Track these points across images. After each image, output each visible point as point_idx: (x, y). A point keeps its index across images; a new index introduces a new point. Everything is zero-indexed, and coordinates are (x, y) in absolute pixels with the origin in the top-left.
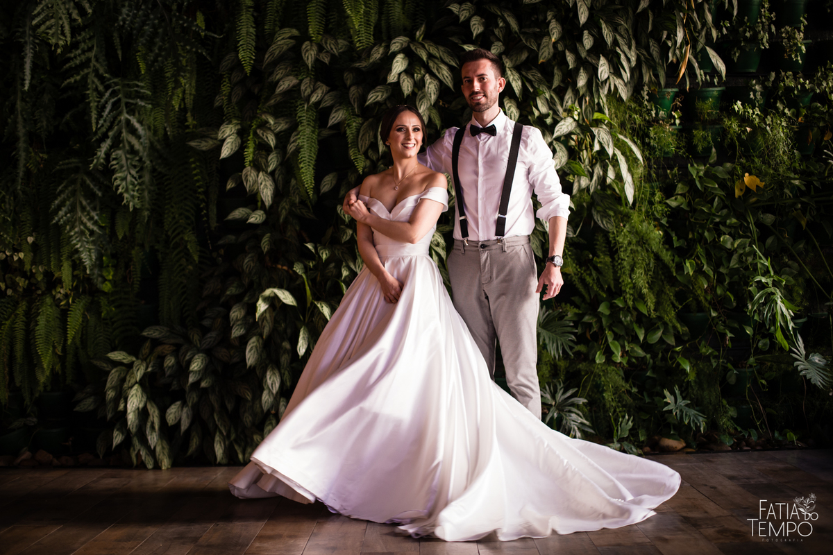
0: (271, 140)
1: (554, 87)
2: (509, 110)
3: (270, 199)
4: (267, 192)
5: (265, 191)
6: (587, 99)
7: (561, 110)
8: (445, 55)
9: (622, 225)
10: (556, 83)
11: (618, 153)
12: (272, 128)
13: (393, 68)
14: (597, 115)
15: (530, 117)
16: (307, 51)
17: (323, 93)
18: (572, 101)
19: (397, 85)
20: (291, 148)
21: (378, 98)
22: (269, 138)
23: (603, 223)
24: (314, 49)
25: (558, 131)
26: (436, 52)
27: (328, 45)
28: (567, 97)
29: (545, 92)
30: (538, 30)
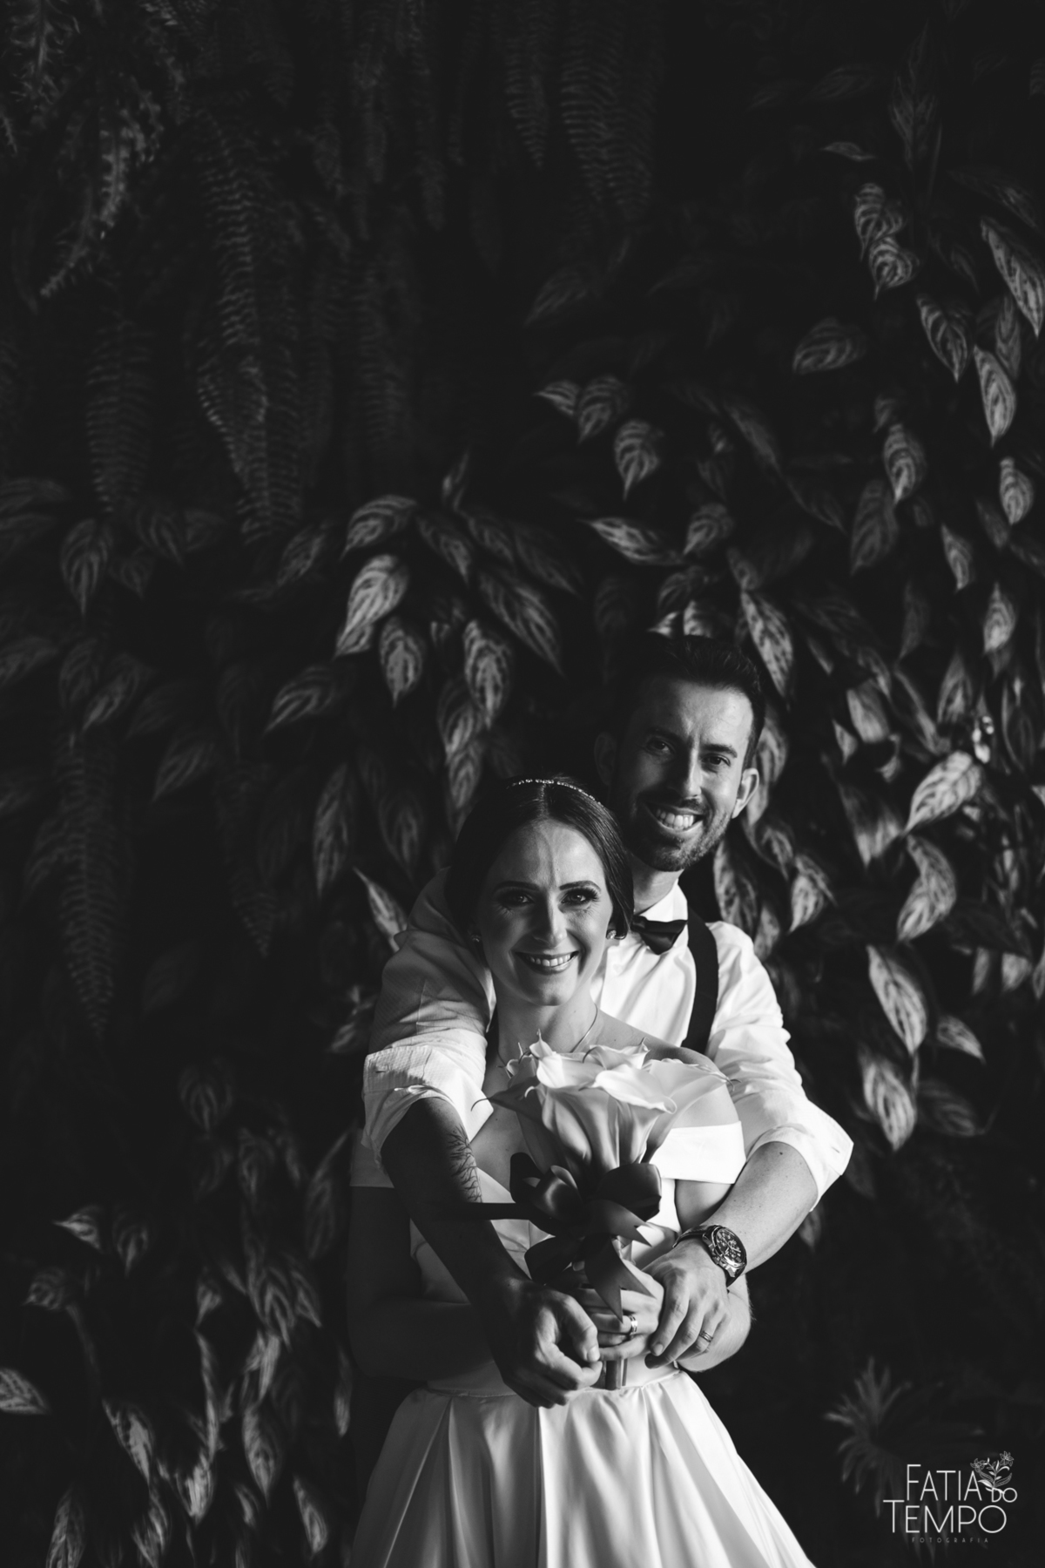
1: (903, 653)
6: (1017, 686)
7: (929, 727)
8: (535, 551)
10: (910, 641)
13: (353, 605)
15: (825, 759)
16: (79, 553)
18: (965, 696)
19: (370, 662)
20: (37, 871)
21: (309, 708)
24: (102, 544)
25: (922, 804)
26: (500, 545)
27: (152, 531)
28: (949, 683)
29: (875, 669)
30: (845, 460)
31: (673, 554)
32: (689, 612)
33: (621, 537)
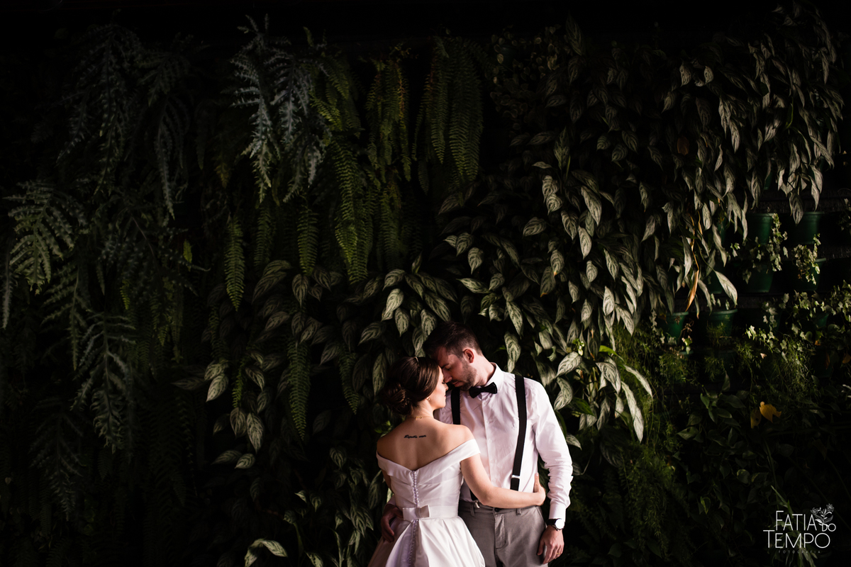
0: (260, 381)
1: (556, 321)
2: (510, 347)
3: (259, 443)
4: (256, 435)
5: (254, 434)
6: (592, 332)
7: (564, 344)
8: (442, 288)
9: (631, 462)
10: (559, 317)
11: (626, 388)
12: (261, 367)
13: (388, 305)
14: (603, 348)
15: (532, 354)
16: (298, 285)
17: (314, 330)
18: (576, 335)
19: (392, 323)
20: (282, 387)
21: (373, 336)
22: (258, 379)
23: (612, 460)
24: (305, 283)
25: (562, 368)
26: (432, 286)
27: (320, 278)
28: (571, 330)
29: (548, 326)
30: (540, 260)
31: (485, 289)
32: (491, 308)
33: (470, 284)
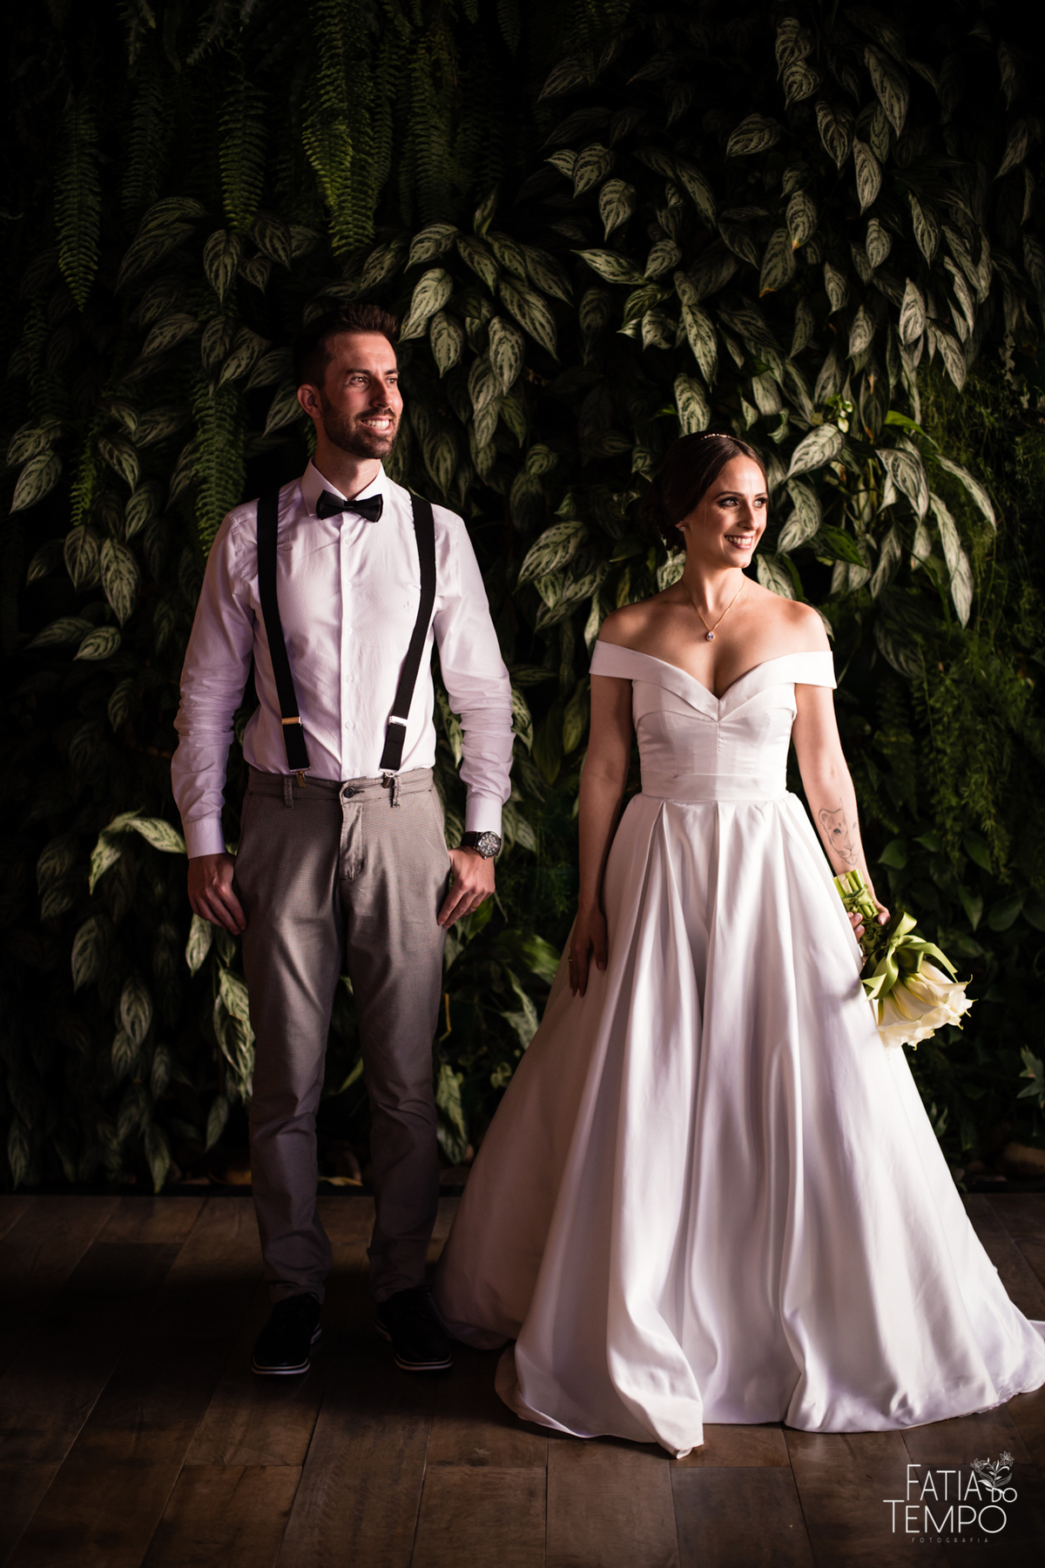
0: (130, 469)
1: (793, 353)
2: (685, 408)
3: (128, 605)
4: (121, 588)
5: (115, 586)
6: (872, 380)
7: (808, 405)
8: (540, 269)
9: (941, 667)
10: (798, 345)
11: (940, 508)
12: (134, 439)
13: (414, 305)
14: (893, 417)
15: (734, 424)
16: (217, 256)
17: (251, 358)
18: (835, 385)
19: (424, 345)
20: (180, 481)
22: (125, 465)
23: (899, 661)
24: (233, 251)
25: (799, 460)
26: (516, 265)
27: (267, 241)
28: (824, 375)
29: (773, 365)
30: (762, 213)
31: (637, 275)
32: (646, 319)
33: (601, 263)
